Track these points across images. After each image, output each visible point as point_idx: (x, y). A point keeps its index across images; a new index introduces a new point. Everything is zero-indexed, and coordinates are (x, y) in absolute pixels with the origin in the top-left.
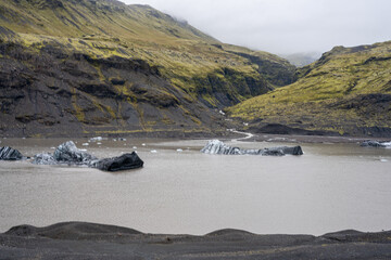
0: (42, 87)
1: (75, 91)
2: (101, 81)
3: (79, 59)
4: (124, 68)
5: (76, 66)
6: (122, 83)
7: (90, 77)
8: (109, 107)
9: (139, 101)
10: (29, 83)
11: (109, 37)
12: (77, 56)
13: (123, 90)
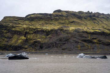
0: (71, 41)
1: (80, 41)
2: (89, 38)
3: (84, 33)
4: (98, 34)
5: (82, 35)
6: (95, 39)
7: (86, 38)
8: (89, 46)
9: (99, 44)
10: (68, 40)
11: (101, 26)
12: (84, 32)
13: (95, 41)
